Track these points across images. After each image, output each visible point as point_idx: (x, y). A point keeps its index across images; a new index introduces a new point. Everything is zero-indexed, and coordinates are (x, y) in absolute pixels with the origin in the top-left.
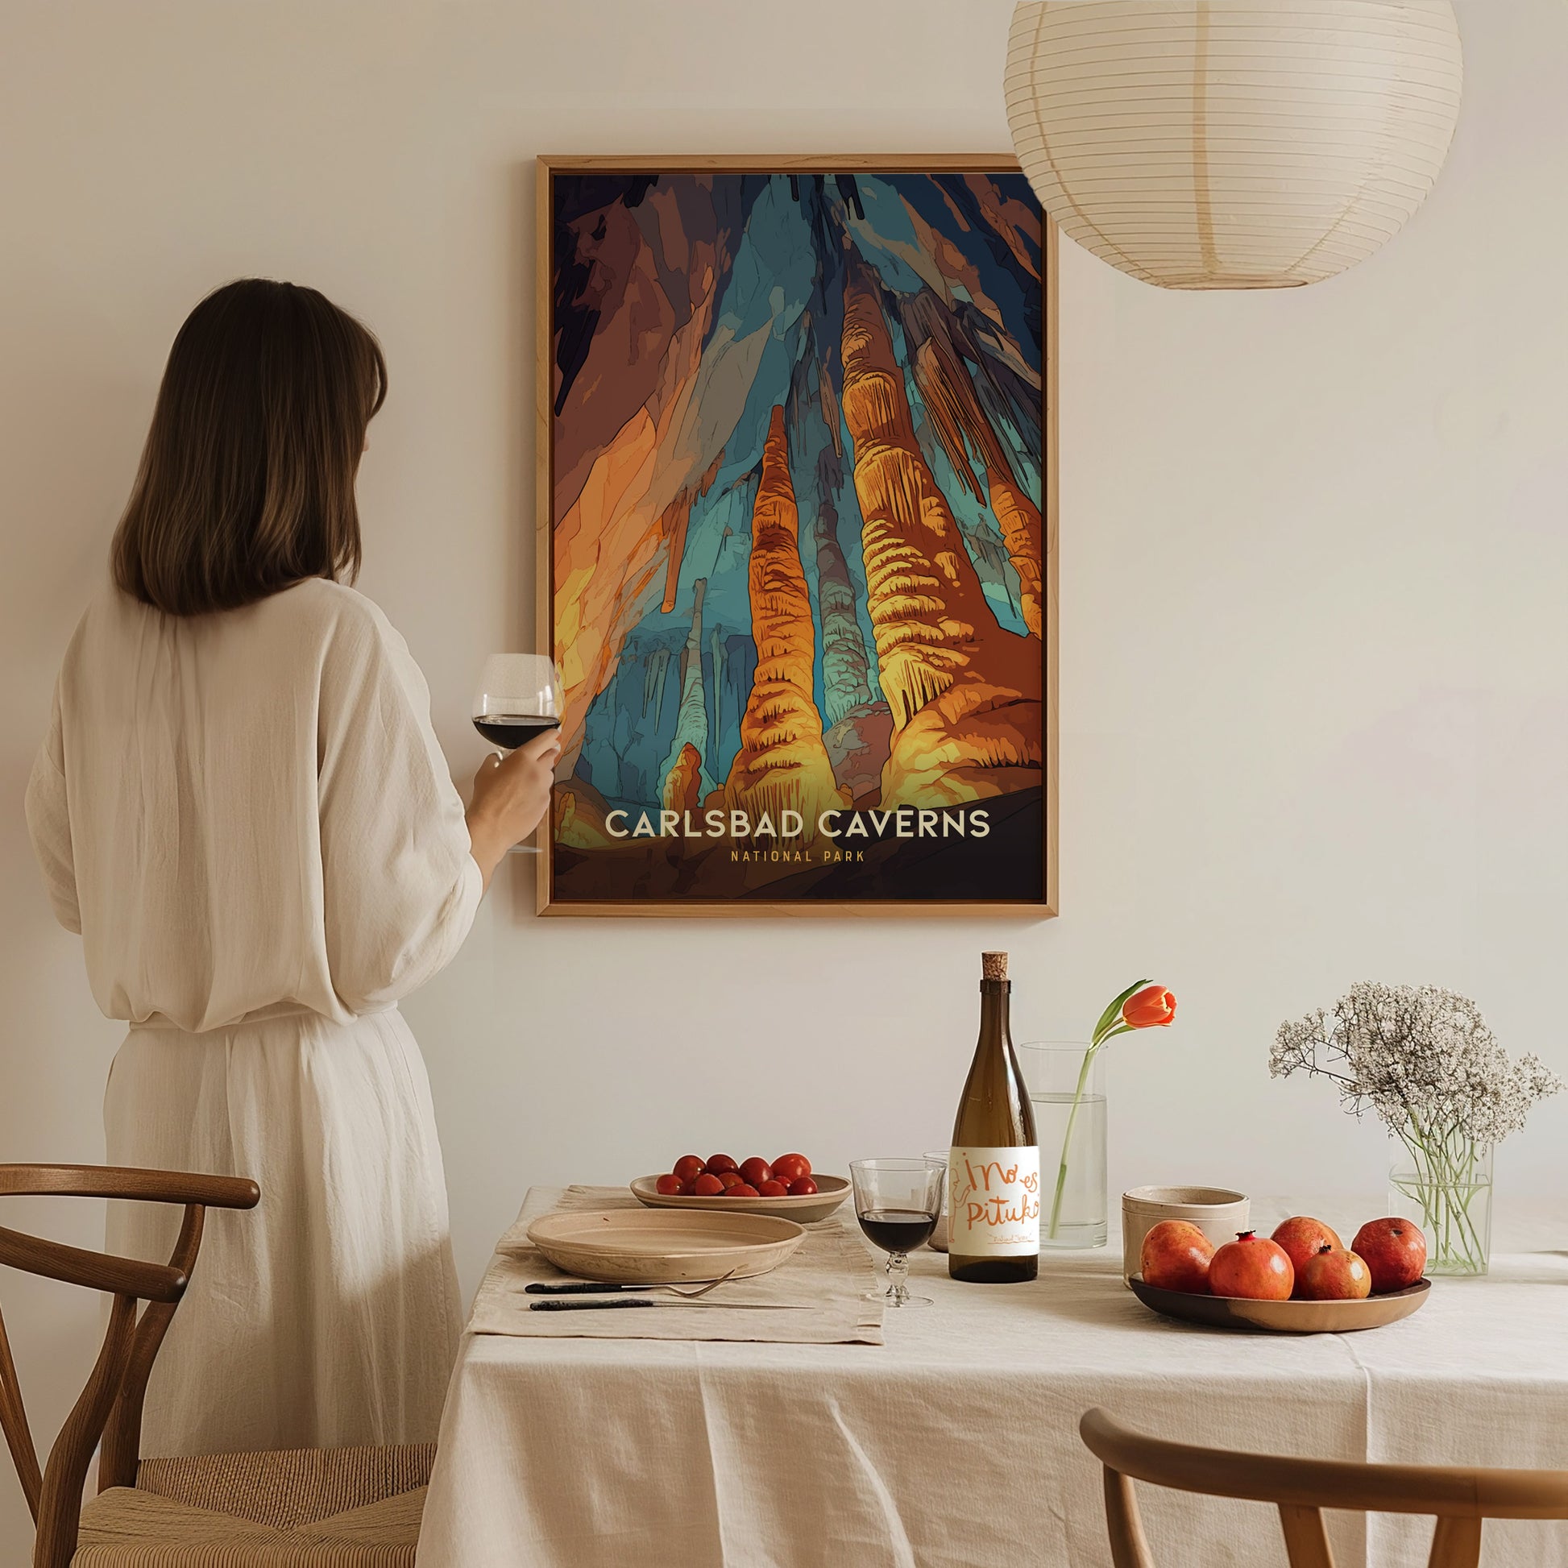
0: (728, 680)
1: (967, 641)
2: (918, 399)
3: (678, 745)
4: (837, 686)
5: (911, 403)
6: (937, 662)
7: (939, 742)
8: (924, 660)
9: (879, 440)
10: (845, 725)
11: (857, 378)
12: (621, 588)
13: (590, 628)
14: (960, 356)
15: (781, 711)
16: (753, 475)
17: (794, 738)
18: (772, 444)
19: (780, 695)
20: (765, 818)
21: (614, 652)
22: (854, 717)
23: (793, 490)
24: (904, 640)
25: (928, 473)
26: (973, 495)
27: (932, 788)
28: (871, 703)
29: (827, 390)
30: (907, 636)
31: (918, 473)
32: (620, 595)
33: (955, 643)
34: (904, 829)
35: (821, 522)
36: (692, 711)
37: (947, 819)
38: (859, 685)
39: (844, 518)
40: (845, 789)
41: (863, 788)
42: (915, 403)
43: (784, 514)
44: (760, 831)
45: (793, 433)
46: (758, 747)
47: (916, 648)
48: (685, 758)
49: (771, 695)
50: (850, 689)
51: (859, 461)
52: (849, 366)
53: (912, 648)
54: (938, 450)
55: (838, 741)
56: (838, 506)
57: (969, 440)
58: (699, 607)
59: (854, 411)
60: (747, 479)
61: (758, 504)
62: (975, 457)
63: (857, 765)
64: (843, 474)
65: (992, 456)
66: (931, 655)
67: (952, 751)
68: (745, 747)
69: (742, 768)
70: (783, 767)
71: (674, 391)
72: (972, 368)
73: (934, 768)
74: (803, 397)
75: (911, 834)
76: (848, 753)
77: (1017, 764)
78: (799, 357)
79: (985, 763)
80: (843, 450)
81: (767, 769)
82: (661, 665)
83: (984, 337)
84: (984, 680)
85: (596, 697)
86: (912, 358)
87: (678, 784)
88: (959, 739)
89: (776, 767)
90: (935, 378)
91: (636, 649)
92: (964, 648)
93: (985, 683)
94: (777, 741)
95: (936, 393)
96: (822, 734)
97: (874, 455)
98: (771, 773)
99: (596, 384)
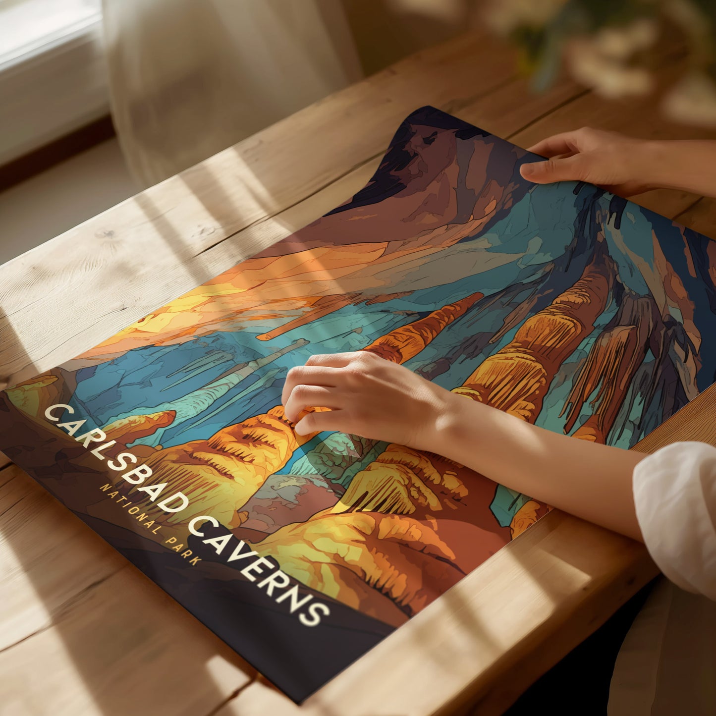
0: (251, 399)
1: (453, 498)
2: (588, 349)
3: (167, 407)
4: (323, 456)
5: (580, 347)
6: (414, 493)
7: (352, 541)
8: (406, 486)
9: (532, 352)
10: (297, 481)
11: (555, 314)
12: (247, 310)
13: (198, 314)
14: (647, 346)
15: (263, 440)
16: (417, 315)
17: (251, 462)
18: (452, 308)
19: (275, 431)
20: (161, 487)
21: (196, 334)
22: (311, 481)
23: (433, 339)
24: (406, 465)
25: (545, 390)
26: (565, 422)
27: (308, 564)
28: (334, 482)
29: (526, 306)
30: (411, 464)
31: (537, 385)
32: (241, 312)
33: (442, 492)
34: (252, 572)
35: (431, 366)
36: (204, 397)
37: (294, 592)
38: (339, 465)
39: (450, 374)
40: (243, 517)
41: (257, 524)
42: (583, 349)
43: (409, 346)
44: (147, 489)
45: (474, 312)
46: (218, 448)
47: (409, 475)
48: (160, 417)
49: (269, 427)
50: (331, 464)
51: (502, 353)
52: (557, 305)
53: (406, 473)
54: (568, 384)
55: (279, 486)
56: (455, 366)
57: (599, 392)
58: (284, 351)
59: (532, 327)
60: (409, 315)
61: (400, 330)
62: (592, 404)
63: (273, 509)
64: (481, 352)
65: (606, 410)
66: (415, 487)
67: (355, 555)
68: (209, 441)
69: (190, 450)
70: (219, 471)
71: (418, 247)
72: (650, 357)
73: (327, 554)
74: (505, 300)
75: (252, 578)
76: (277, 498)
77: (394, 600)
78: (525, 282)
79: (370, 580)
80: (498, 341)
81: (206, 463)
82: (218, 360)
83: (677, 348)
84: (436, 528)
85: (153, 346)
86: (609, 328)
87: (133, 425)
88: (370, 550)
89: (214, 467)
90: (614, 346)
91: (213, 342)
92: (446, 500)
93: (436, 532)
94: (236, 454)
95: (605, 355)
96: (274, 474)
97: (517, 357)
98: (205, 467)
99: (368, 216)
